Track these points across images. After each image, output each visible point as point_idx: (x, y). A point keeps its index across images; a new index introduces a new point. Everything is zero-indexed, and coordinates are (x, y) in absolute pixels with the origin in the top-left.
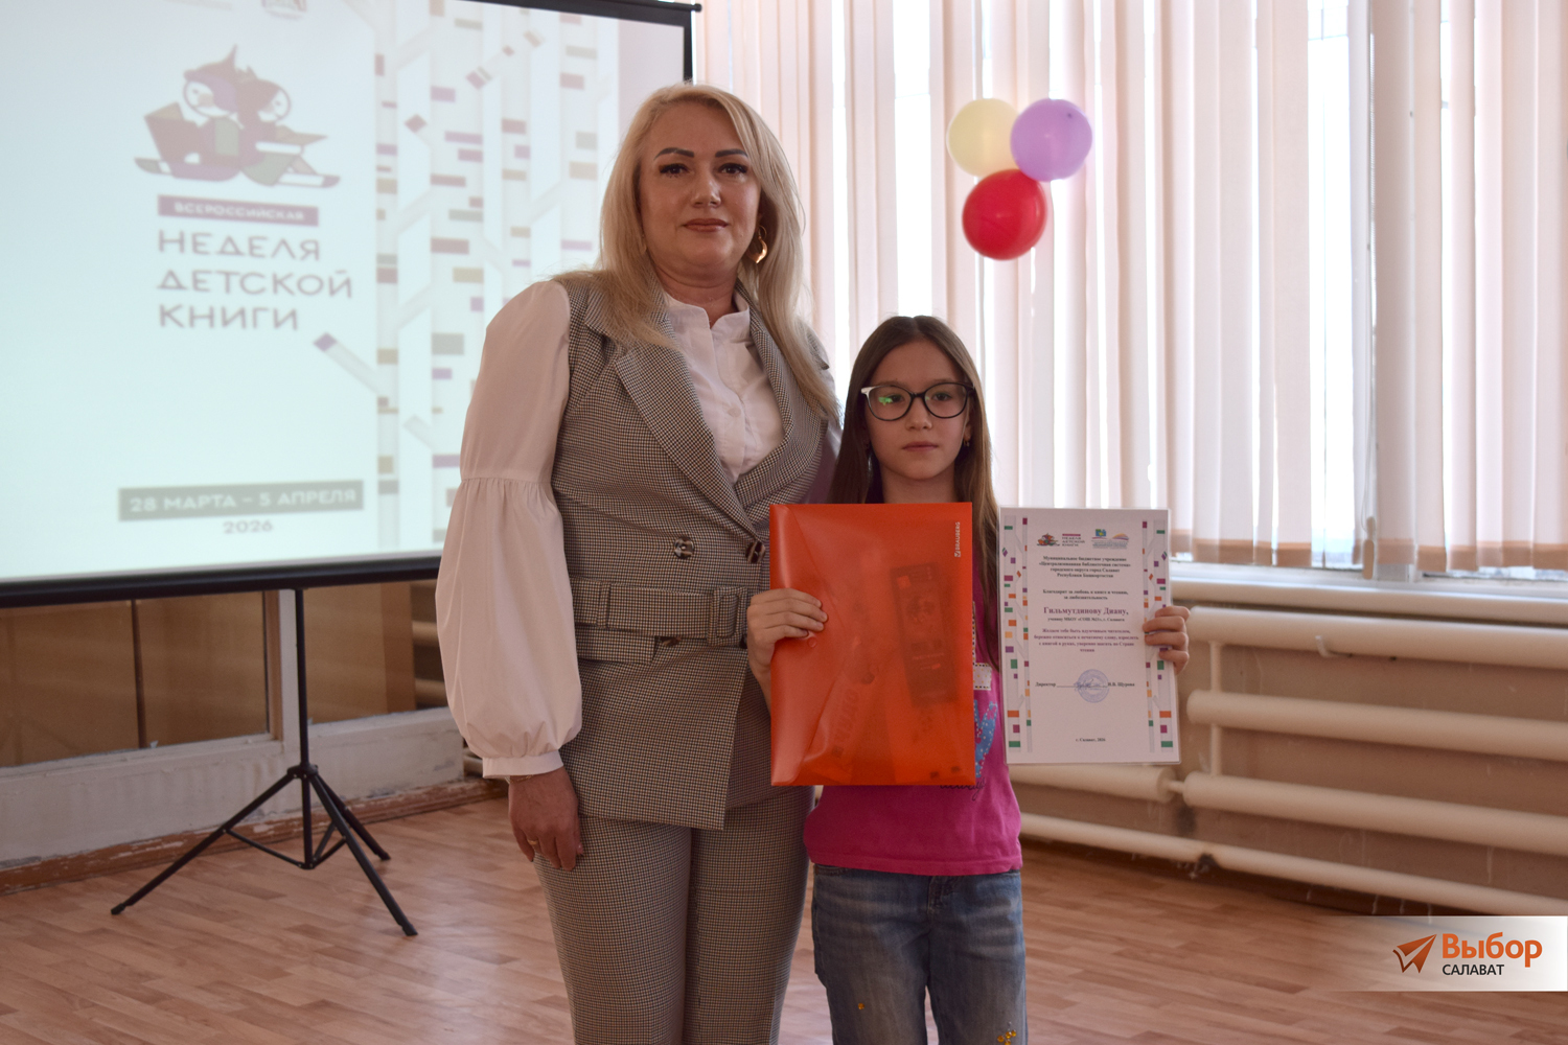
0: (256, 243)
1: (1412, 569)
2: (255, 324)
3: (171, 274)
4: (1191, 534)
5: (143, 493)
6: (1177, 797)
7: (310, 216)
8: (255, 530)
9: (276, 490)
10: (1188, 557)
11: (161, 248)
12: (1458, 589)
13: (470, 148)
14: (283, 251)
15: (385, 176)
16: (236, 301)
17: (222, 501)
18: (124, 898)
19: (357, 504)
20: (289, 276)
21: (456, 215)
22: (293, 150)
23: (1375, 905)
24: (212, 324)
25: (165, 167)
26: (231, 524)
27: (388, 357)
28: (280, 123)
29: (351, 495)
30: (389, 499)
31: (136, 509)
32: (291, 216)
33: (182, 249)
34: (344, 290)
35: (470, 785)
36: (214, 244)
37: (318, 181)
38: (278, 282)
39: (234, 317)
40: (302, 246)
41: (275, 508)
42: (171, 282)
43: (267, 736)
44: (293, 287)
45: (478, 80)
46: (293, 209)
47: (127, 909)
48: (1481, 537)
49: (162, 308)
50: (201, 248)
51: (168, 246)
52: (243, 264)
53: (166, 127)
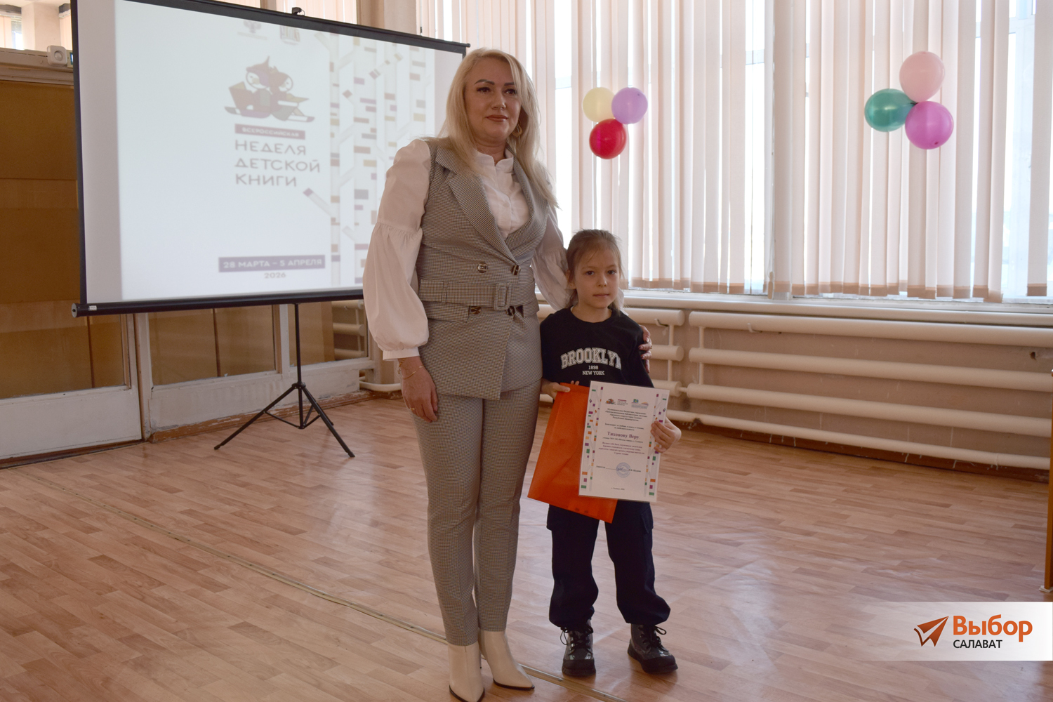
0: (278, 146)
1: (788, 295)
2: (278, 184)
3: (241, 160)
4: (690, 279)
5: (229, 260)
6: (683, 394)
7: (302, 135)
8: (278, 277)
9: (287, 259)
10: (689, 290)
11: (237, 148)
12: (808, 303)
13: (371, 106)
14: (290, 150)
15: (334, 117)
16: (269, 173)
17: (264, 264)
18: (219, 443)
19: (322, 266)
21: (365, 136)
22: (294, 104)
24: (259, 183)
25: (238, 111)
26: (268, 274)
27: (335, 199)
28: (288, 92)
29: (319, 262)
30: (336, 264)
31: (226, 267)
32: (293, 134)
33: (246, 149)
34: (316, 169)
35: (363, 393)
36: (259, 147)
37: (305, 119)
38: (287, 165)
39: (269, 180)
40: (298, 148)
41: (287, 267)
42: (241, 163)
43: (275, 371)
44: (294, 167)
45: (374, 75)
46: (294, 131)
47: (221, 447)
48: (821, 280)
49: (237, 176)
50: (254, 149)
51: (239, 147)
52: (272, 156)
53: (239, 93)
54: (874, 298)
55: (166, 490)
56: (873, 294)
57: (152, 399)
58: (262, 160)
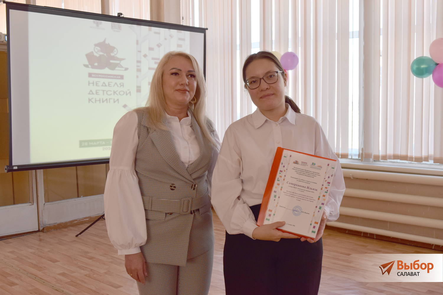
0: (110, 83)
2: (109, 102)
3: (91, 91)
5: (85, 141)
7: (122, 77)
11: (89, 85)
12: (382, 164)
14: (116, 85)
15: (139, 68)
16: (105, 97)
17: (102, 143)
18: (79, 233)
20: (117, 91)
22: (118, 62)
23: (362, 234)
24: (100, 102)
25: (90, 66)
26: (104, 148)
28: (115, 56)
31: (83, 145)
32: (117, 77)
33: (93, 85)
34: (129, 94)
37: (124, 69)
38: (115, 92)
39: (105, 101)
40: (120, 84)
42: (91, 92)
44: (118, 94)
45: (159, 46)
46: (118, 76)
47: (79, 235)
48: (388, 153)
49: (89, 99)
50: (98, 85)
51: (90, 84)
52: (107, 88)
53: (90, 57)
54: (416, 163)
55: (51, 261)
56: (415, 161)
57: (44, 210)
58: (102, 90)
